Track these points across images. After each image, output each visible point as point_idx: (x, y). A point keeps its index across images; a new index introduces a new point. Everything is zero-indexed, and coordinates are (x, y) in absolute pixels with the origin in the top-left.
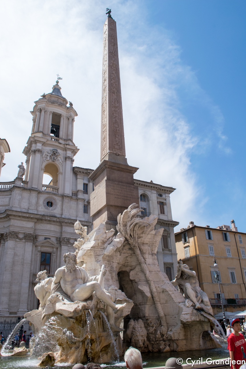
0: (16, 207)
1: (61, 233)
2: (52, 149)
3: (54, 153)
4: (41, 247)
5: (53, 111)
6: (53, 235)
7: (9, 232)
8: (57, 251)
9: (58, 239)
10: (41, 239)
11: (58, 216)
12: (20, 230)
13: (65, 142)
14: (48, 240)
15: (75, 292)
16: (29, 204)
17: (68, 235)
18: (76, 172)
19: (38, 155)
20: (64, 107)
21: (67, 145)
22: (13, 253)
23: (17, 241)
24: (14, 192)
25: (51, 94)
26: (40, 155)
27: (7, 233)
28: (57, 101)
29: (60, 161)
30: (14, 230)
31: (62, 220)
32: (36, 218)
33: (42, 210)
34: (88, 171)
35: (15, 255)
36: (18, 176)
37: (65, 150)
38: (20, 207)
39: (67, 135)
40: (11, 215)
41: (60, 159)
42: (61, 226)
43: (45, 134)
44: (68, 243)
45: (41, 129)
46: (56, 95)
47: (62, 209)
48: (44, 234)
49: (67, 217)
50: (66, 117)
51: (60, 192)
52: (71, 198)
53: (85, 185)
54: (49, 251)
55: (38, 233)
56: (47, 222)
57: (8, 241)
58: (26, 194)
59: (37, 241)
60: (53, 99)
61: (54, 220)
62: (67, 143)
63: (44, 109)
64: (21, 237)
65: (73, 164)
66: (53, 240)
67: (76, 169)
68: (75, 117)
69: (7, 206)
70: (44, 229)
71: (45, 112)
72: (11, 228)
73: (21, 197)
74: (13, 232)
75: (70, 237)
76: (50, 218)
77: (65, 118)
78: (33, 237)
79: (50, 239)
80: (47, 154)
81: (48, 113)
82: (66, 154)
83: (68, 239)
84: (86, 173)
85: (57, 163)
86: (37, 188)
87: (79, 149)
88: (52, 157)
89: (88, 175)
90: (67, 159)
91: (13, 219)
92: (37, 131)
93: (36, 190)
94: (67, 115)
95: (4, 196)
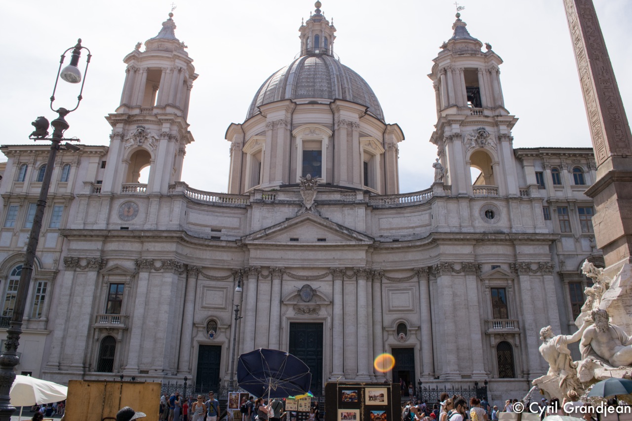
0: (443, 227)
1: (515, 256)
2: (476, 128)
3: (481, 135)
4: (489, 280)
5: (463, 67)
6: (504, 261)
7: (440, 264)
8: (514, 284)
9: (512, 266)
10: (486, 268)
11: (506, 231)
12: (455, 260)
13: (493, 112)
14: (498, 269)
15: (615, 355)
16: (460, 219)
17: (527, 258)
18: (520, 157)
19: (457, 143)
20: (480, 56)
21: (497, 116)
22: (451, 293)
23: (454, 276)
24: (434, 205)
25: (454, 39)
26: (460, 142)
27: (437, 266)
28: (466, 48)
29: (492, 145)
30: (447, 261)
31: (513, 237)
32: (474, 239)
33: (481, 225)
34: (539, 151)
35: (455, 295)
36: (435, 180)
37: (496, 124)
38: (448, 225)
39: (494, 100)
40: (438, 239)
41: (492, 141)
42: (514, 246)
43: (460, 107)
44: (528, 270)
45: (452, 102)
46: (461, 39)
47: (510, 220)
48: (490, 261)
49: (520, 230)
50: (486, 70)
51: (502, 193)
52: (519, 199)
53: (538, 175)
54: (501, 285)
55: (482, 260)
56: (491, 243)
57: (440, 276)
58: (452, 205)
59: (481, 272)
60: (459, 46)
61: (502, 238)
62: (497, 113)
63: (450, 68)
64: (458, 269)
65: (512, 144)
66: (505, 268)
67: (520, 152)
68: (500, 66)
69: (428, 226)
70: (488, 253)
71: (452, 71)
72: (442, 258)
73: (446, 210)
74: (446, 263)
75: (529, 261)
76: (494, 236)
77: (484, 72)
78: (475, 267)
79: (499, 266)
80: (470, 137)
81: (458, 72)
82: (499, 131)
83: (527, 264)
84: (537, 155)
85: (487, 148)
86: (466, 194)
87: (518, 119)
88: (479, 141)
89: (540, 157)
90: (503, 139)
91: (443, 244)
92: (447, 105)
93: (466, 196)
94: (486, 66)
95: (419, 212)
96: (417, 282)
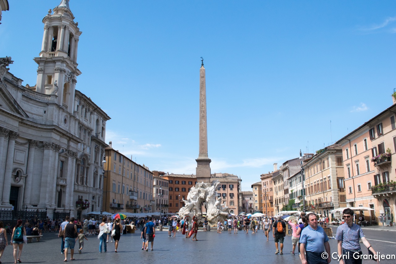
1: (68, 146)
3: (71, 76)
4: (62, 157)
6: (66, 148)
9: (68, 151)
10: (61, 150)
16: (58, 119)
17: (71, 149)
24: (51, 107)
32: (63, 134)
33: (63, 126)
42: (69, 141)
45: (66, 49)
48: (63, 147)
76: (69, 135)
79: (64, 150)
80: (66, 75)
84: (80, 97)
88: (69, 79)
90: (74, 82)
95: (37, 105)
96: (27, 147)
